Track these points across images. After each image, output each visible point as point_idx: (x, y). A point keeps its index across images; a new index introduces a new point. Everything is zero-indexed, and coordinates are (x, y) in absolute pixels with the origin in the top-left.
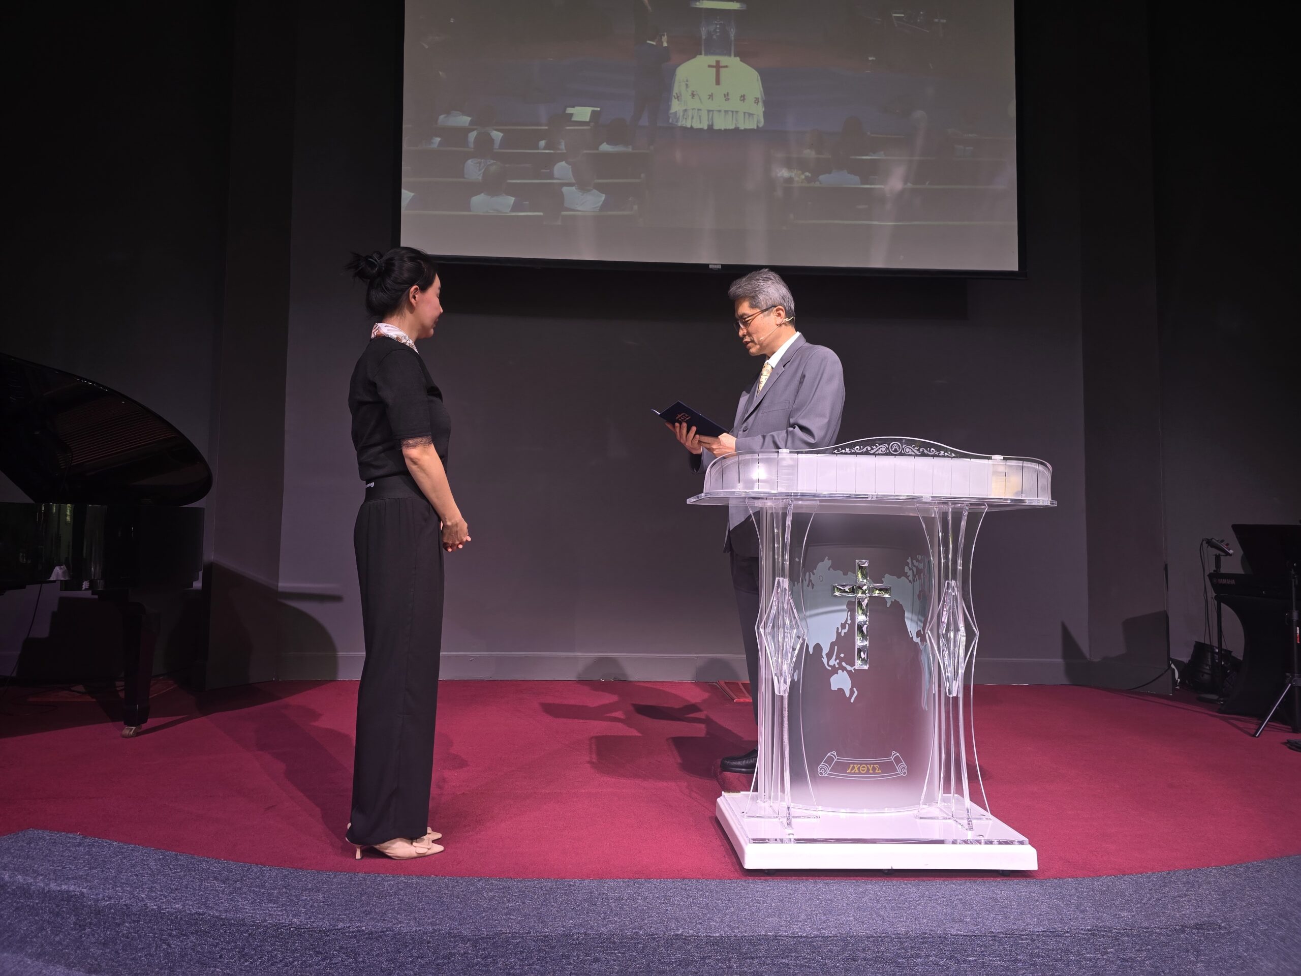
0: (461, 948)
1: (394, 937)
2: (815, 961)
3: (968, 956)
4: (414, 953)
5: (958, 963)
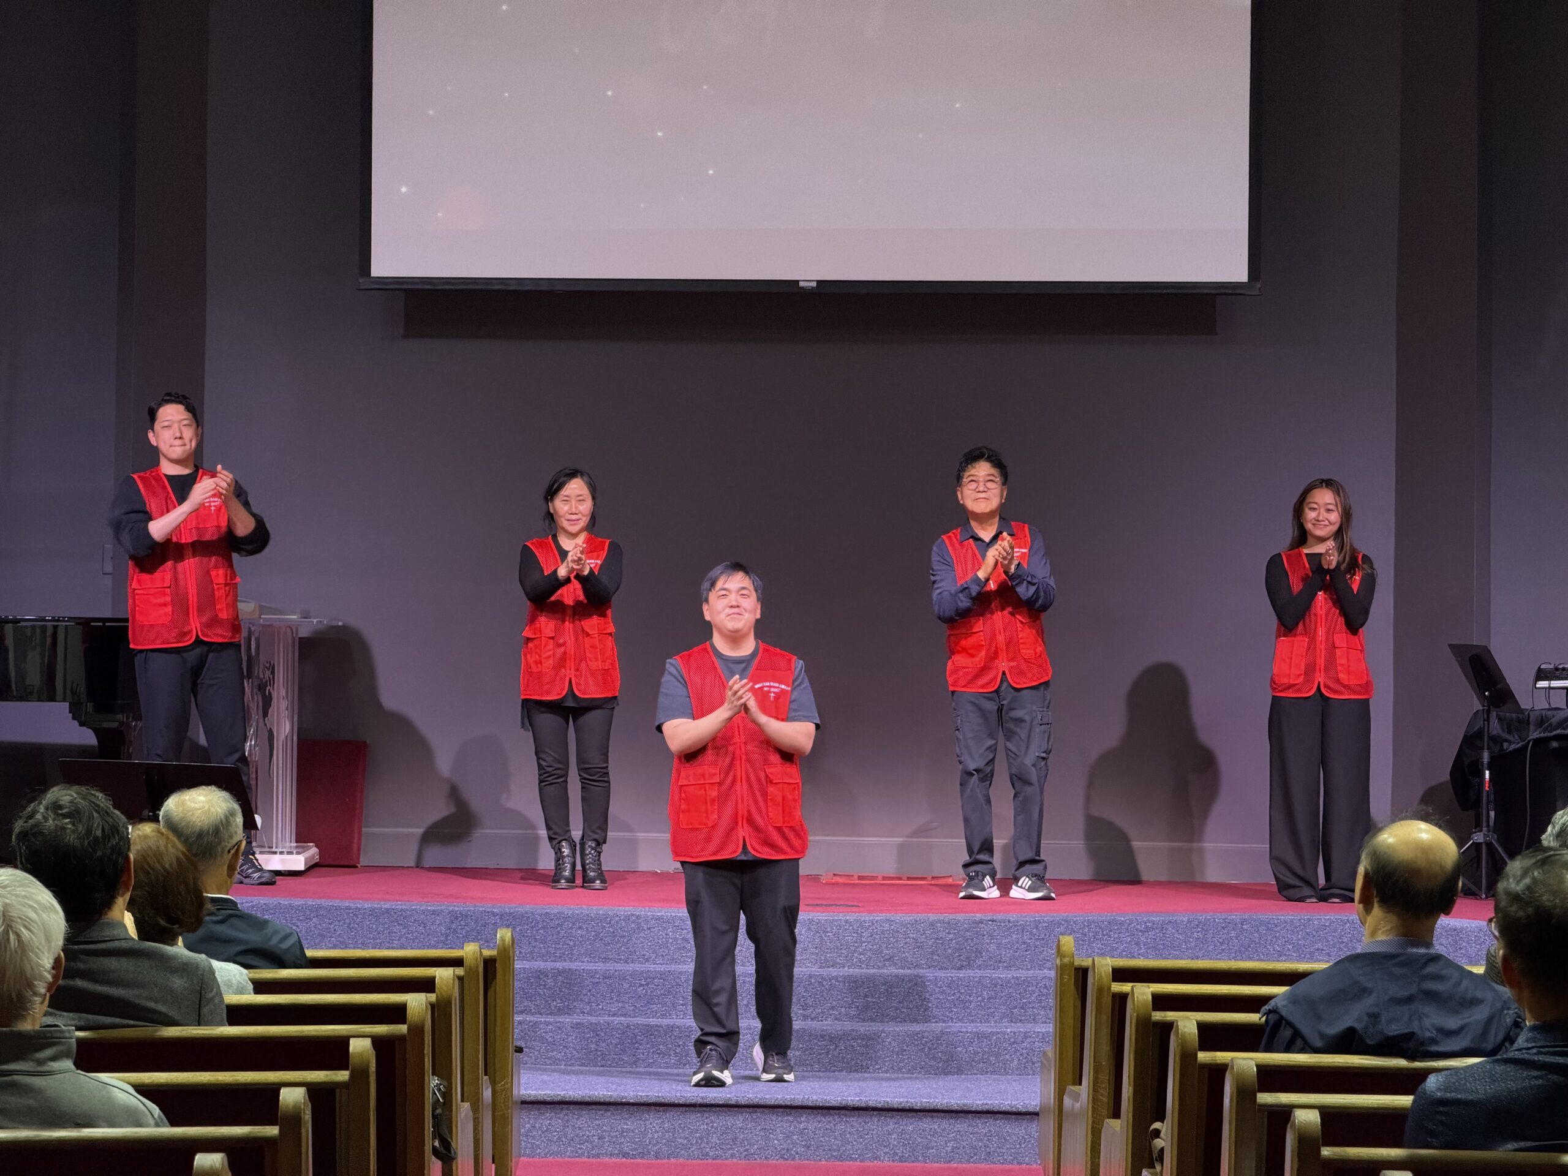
1: (449, 913)
3: (828, 932)
4: (463, 923)
5: (821, 937)
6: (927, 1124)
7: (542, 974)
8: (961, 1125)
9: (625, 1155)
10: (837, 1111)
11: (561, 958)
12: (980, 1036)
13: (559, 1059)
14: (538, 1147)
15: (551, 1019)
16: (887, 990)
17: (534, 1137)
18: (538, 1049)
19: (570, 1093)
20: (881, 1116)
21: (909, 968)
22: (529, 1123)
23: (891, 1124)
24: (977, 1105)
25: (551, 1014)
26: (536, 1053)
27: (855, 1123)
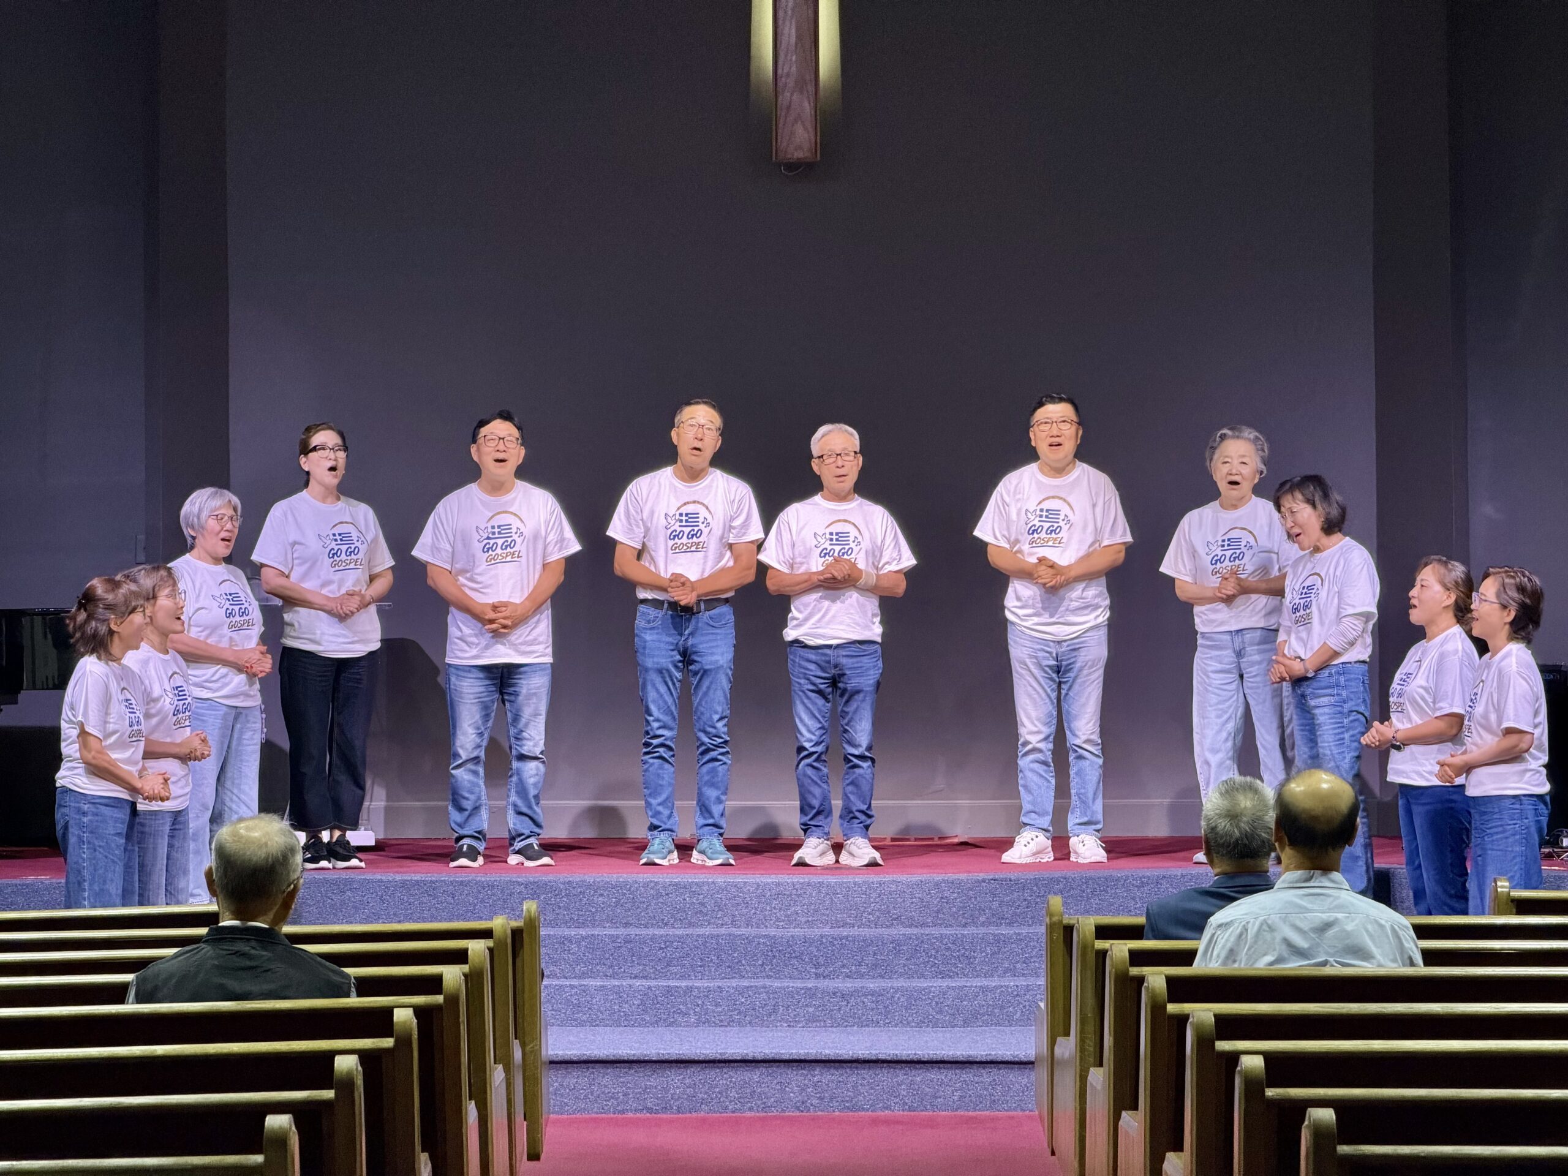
0: (518, 889)
1: (476, 884)
2: (739, 897)
6: (934, 1075)
7: (566, 939)
8: (967, 1075)
9: (650, 1110)
10: (849, 1065)
11: (583, 925)
12: (984, 990)
13: (584, 1021)
14: (567, 1105)
15: (575, 982)
16: (896, 949)
17: (562, 1095)
18: (564, 1011)
19: (596, 1052)
20: (890, 1068)
21: (917, 927)
22: (557, 1081)
23: (901, 1075)
24: (982, 1056)
25: (575, 977)
26: (563, 1015)
27: (866, 1073)
